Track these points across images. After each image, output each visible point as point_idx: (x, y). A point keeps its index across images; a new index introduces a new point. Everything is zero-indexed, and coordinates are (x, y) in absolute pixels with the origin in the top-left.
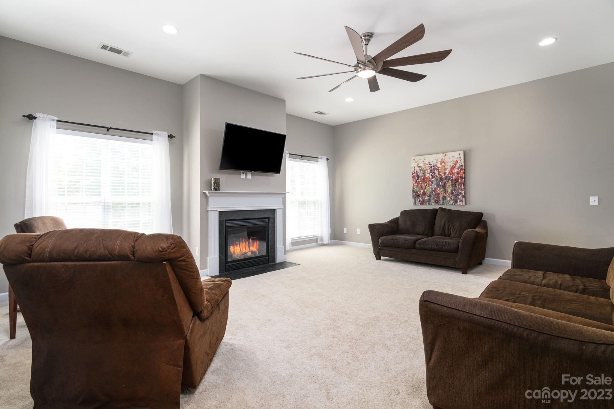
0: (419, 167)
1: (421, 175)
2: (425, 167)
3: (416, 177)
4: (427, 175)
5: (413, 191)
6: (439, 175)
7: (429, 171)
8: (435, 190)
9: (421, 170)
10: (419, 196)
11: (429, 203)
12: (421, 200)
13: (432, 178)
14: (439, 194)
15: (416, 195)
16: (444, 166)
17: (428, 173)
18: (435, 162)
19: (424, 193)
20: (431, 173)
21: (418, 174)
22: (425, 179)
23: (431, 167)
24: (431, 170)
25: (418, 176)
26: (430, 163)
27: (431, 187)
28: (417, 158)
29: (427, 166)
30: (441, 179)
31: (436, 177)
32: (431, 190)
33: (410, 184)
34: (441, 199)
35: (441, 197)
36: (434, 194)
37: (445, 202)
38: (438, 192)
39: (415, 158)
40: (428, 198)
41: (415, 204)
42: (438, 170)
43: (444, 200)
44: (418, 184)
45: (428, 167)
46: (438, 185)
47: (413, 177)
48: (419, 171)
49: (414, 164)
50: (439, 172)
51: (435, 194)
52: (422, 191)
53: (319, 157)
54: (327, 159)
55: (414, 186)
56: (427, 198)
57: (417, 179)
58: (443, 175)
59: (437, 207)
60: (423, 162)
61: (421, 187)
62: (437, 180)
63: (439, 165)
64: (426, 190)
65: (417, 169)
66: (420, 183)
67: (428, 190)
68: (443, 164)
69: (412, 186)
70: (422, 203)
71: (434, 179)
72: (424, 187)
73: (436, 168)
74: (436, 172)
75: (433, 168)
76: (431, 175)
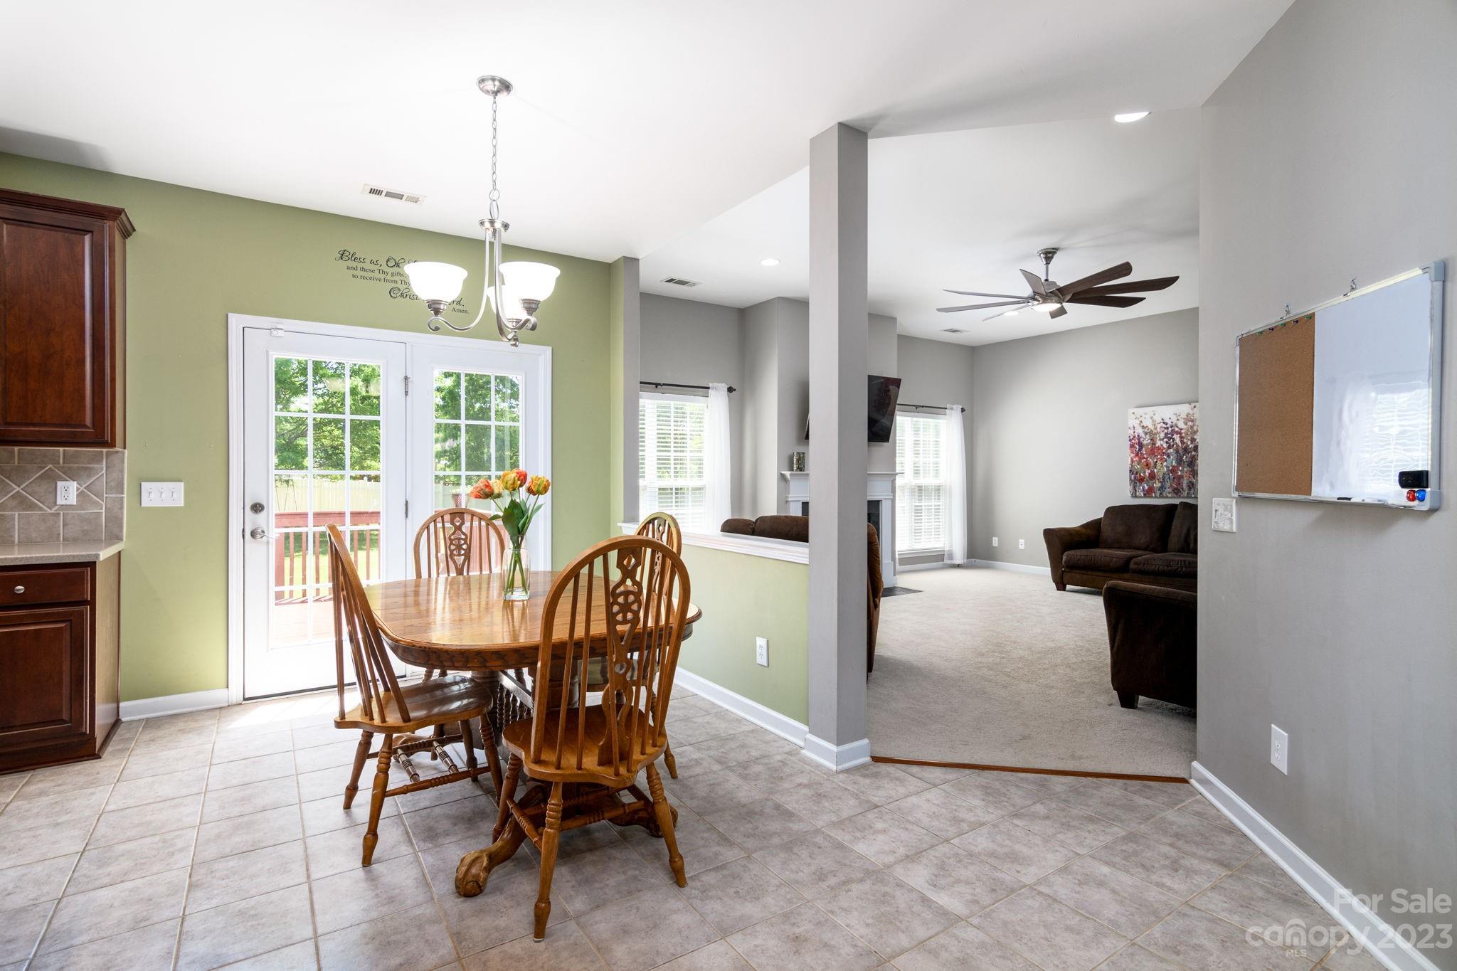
0: (1143, 426)
1: (1146, 441)
2: (1156, 429)
3: (1137, 445)
4: (1158, 443)
5: (1131, 471)
6: (1182, 442)
7: (1162, 435)
8: (1174, 471)
9: (1146, 434)
10: (1142, 480)
11: (1161, 494)
12: (1146, 487)
13: (1169, 448)
14: (1181, 477)
15: (1136, 479)
16: (1192, 427)
17: (1160, 440)
18: (1174, 420)
19: (1152, 476)
20: (1165, 440)
21: (1142, 439)
22: (1154, 450)
23: (1167, 428)
24: (1166, 434)
25: (1141, 445)
26: (1166, 421)
27: (1165, 464)
28: (1140, 411)
29: (1159, 426)
30: (1186, 450)
31: (1175, 446)
32: (1165, 469)
33: (1127, 457)
34: (1185, 486)
35: (1185, 483)
36: (1172, 478)
37: (1192, 491)
38: (1179, 474)
39: (1136, 410)
40: (1160, 484)
41: (1134, 496)
42: (1180, 433)
43: (1190, 489)
44: (1141, 458)
45: (1161, 427)
46: (1180, 461)
47: (1132, 446)
48: (1142, 435)
49: (1133, 422)
50: (1181, 437)
51: (1174, 478)
52: (1148, 472)
53: (948, 406)
54: (963, 410)
55: (1132, 461)
56: (1157, 485)
57: (1139, 450)
58: (1189, 442)
59: (1177, 501)
60: (1151, 418)
61: (1147, 465)
62: (1177, 452)
63: (1181, 424)
64: (1155, 470)
65: (1140, 431)
66: (1145, 456)
67: (1161, 469)
68: (1190, 423)
69: (1130, 462)
70: (1148, 493)
71: (1171, 450)
72: (1152, 464)
73: (1177, 429)
74: (1177, 437)
75: (1170, 429)
76: (1167, 442)
